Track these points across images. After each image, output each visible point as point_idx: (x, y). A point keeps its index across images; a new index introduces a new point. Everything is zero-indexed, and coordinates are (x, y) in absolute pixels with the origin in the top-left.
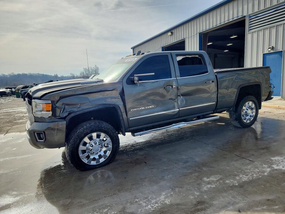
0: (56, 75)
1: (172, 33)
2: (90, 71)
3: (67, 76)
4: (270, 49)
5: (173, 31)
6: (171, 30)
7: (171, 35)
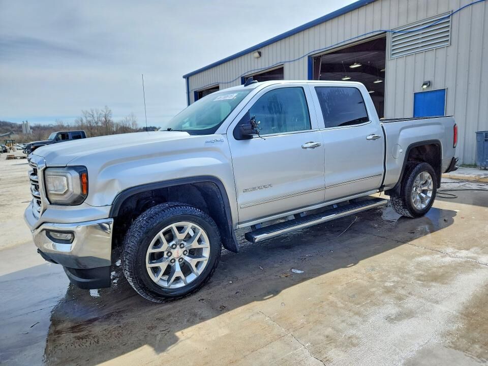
0: (25, 122)
1: (260, 53)
2: (95, 115)
3: (48, 124)
4: (425, 87)
5: (262, 50)
6: (258, 49)
7: (258, 58)
